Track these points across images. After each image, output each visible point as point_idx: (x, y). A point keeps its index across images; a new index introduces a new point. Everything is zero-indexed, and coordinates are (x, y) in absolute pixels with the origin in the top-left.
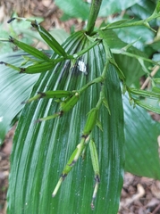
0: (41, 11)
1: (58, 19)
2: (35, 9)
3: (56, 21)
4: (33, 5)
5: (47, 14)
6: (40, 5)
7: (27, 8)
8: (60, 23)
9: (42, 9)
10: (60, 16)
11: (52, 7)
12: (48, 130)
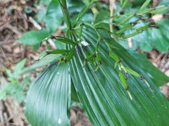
0: (18, 58)
1: (32, 53)
2: (13, 59)
3: (31, 55)
4: (10, 59)
5: (23, 56)
6: (14, 55)
7: (8, 63)
8: (34, 54)
9: (17, 56)
10: (31, 51)
11: (22, 50)
12: (97, 87)
